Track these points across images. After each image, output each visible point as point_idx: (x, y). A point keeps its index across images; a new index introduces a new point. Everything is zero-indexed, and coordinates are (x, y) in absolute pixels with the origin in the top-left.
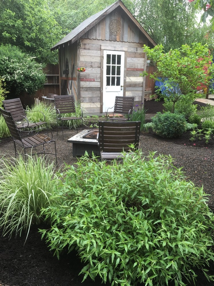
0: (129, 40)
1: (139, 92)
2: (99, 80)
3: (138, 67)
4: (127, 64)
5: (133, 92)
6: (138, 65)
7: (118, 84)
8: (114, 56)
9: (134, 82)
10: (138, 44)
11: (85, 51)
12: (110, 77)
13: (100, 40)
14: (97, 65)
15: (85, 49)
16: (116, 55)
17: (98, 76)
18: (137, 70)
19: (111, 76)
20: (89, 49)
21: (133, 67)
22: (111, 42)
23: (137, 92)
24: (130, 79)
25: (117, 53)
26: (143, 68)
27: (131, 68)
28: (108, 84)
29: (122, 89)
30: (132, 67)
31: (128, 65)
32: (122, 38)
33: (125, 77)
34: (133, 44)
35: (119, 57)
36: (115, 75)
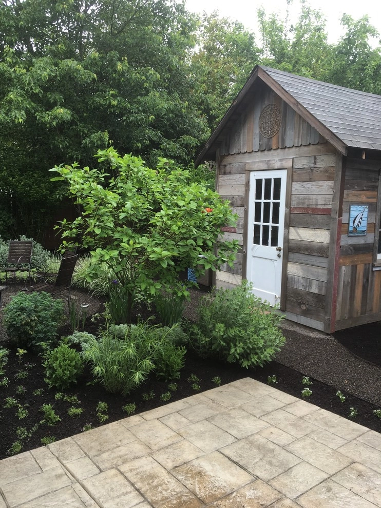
0: (296, 140)
1: (320, 270)
2: (242, 232)
3: (317, 205)
4: (293, 198)
5: (305, 267)
6: (317, 200)
7: (274, 243)
8: (268, 181)
9: (307, 243)
10: (319, 147)
11: (226, 177)
13: (247, 154)
14: (239, 202)
15: (225, 173)
16: (271, 179)
17: (241, 223)
18: (315, 211)
19: (262, 223)
20: (230, 173)
21: (306, 203)
22: (263, 153)
23: (314, 269)
24: (298, 235)
25: (272, 175)
26: (330, 207)
27: (300, 208)
28: (256, 241)
29: (279, 256)
30: (304, 203)
31: (295, 201)
32: (283, 141)
34: (306, 149)
35: (278, 181)
36: (269, 222)
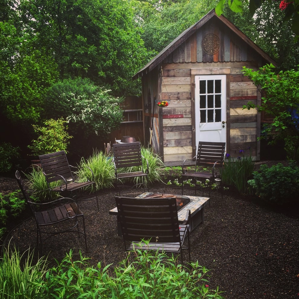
0: (232, 58)
1: (252, 129)
2: (190, 116)
3: (247, 94)
4: (231, 92)
5: (242, 129)
6: (247, 92)
7: (218, 119)
8: (210, 82)
9: (242, 116)
10: (247, 63)
11: (169, 79)
12: (205, 110)
13: (190, 63)
14: (185, 96)
15: (168, 76)
17: (188, 111)
18: (247, 98)
19: (207, 109)
20: (174, 76)
21: (241, 94)
22: (205, 64)
23: (248, 130)
24: (236, 112)
25: (214, 78)
26: (255, 95)
27: (236, 97)
28: (203, 120)
29: (223, 127)
30: (239, 94)
31: (232, 93)
32: (222, 57)
33: (228, 109)
34: (238, 64)
35: (218, 82)
36: (213, 107)
